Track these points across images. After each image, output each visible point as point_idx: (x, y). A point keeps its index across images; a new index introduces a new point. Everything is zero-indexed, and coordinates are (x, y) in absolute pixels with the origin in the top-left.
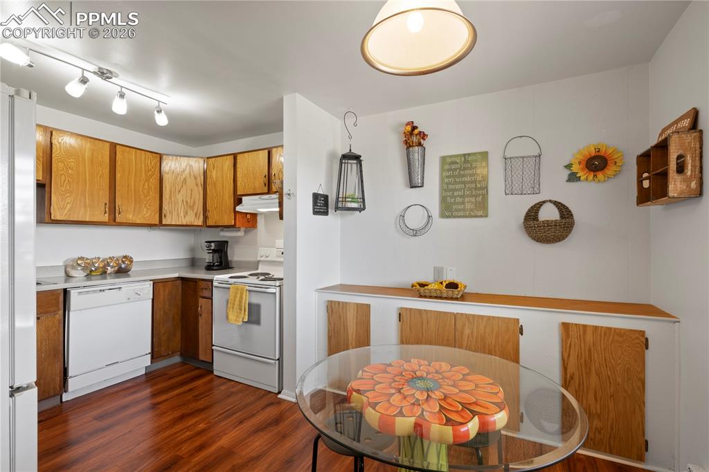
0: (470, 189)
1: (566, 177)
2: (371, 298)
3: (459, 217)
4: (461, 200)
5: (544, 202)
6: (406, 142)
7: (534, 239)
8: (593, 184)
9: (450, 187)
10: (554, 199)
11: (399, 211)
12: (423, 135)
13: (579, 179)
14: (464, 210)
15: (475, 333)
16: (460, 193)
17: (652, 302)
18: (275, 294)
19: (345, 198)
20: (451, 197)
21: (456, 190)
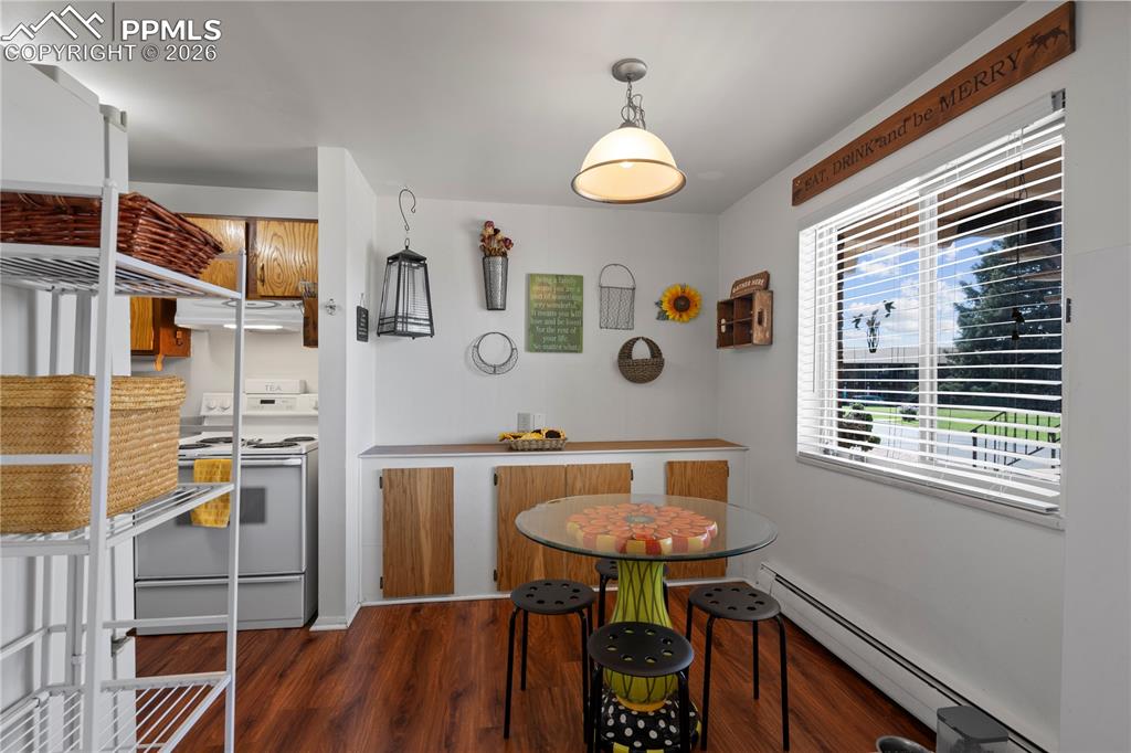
0: (563, 318)
1: (656, 315)
2: (455, 459)
3: (551, 351)
4: (553, 331)
5: (638, 339)
6: (484, 249)
7: (626, 377)
8: (678, 323)
9: (540, 313)
10: (646, 336)
11: (472, 338)
12: (507, 242)
13: (667, 318)
14: (557, 343)
15: (587, 485)
16: (553, 322)
17: (719, 437)
18: (300, 467)
19: (407, 318)
20: (541, 327)
21: (547, 318)
